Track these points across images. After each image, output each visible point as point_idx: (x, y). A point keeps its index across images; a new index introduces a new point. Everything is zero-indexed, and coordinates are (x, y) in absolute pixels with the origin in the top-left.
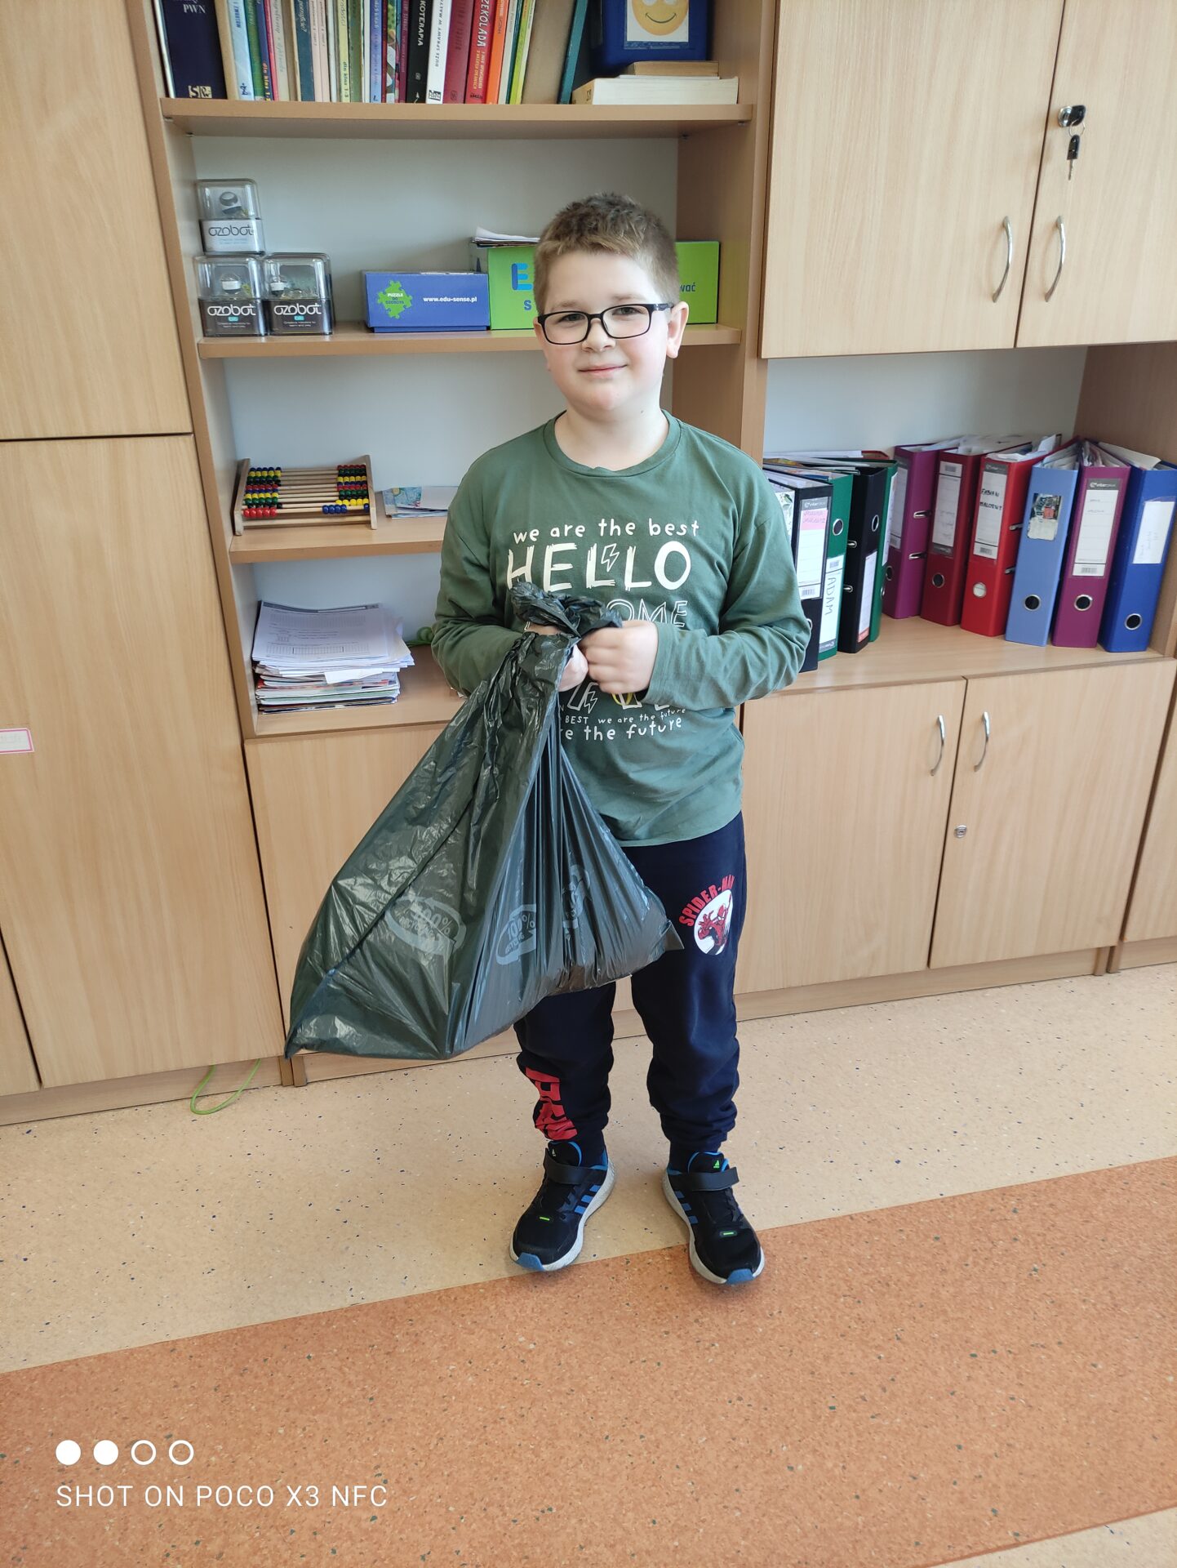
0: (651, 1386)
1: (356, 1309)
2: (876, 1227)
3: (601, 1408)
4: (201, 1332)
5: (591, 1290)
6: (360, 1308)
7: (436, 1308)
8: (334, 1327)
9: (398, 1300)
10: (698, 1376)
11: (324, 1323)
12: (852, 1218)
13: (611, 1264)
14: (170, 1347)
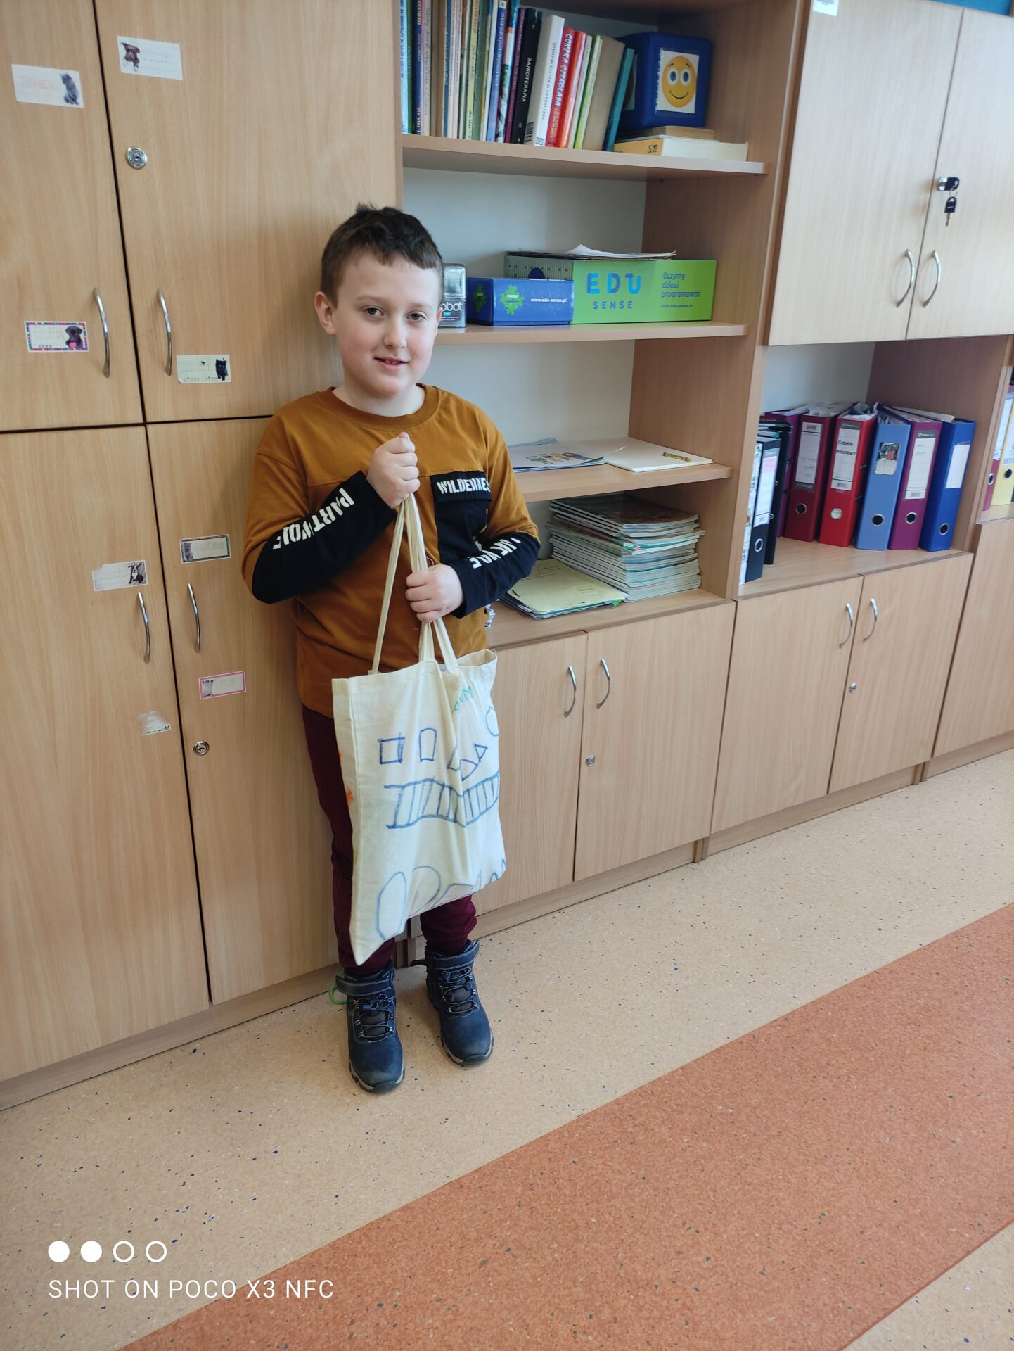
0: (829, 1115)
1: (582, 1118)
2: (896, 975)
3: (808, 1139)
4: (475, 1167)
5: (744, 1062)
6: (586, 1117)
7: (642, 1103)
8: (577, 1135)
9: (610, 1104)
10: (855, 1100)
11: (567, 1135)
12: (877, 973)
13: (744, 1041)
14: (457, 1185)
